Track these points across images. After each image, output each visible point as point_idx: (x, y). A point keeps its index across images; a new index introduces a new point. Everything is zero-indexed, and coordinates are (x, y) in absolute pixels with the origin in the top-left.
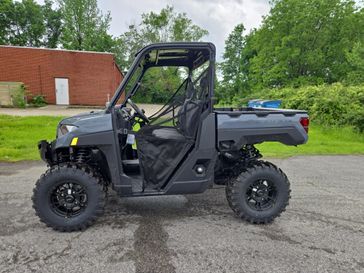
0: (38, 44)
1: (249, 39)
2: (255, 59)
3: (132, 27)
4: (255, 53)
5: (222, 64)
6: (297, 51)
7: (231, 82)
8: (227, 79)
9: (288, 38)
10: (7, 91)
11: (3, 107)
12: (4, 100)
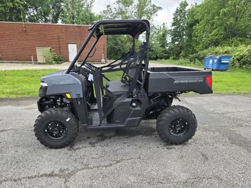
0: (46, 21)
1: (192, 12)
2: (197, 26)
3: (108, 6)
4: (197, 21)
5: (171, 30)
7: (176, 43)
8: (173, 41)
10: (42, 53)
11: (40, 64)
12: (40, 59)
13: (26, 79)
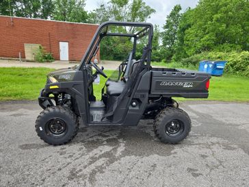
1: (185, 17)
2: (189, 31)
3: (102, 6)
4: (189, 26)
5: (162, 33)
6: (224, 26)
7: (168, 46)
8: (165, 44)
9: (218, 16)
10: (31, 50)
11: (28, 61)
12: (29, 56)
13: (13, 78)
